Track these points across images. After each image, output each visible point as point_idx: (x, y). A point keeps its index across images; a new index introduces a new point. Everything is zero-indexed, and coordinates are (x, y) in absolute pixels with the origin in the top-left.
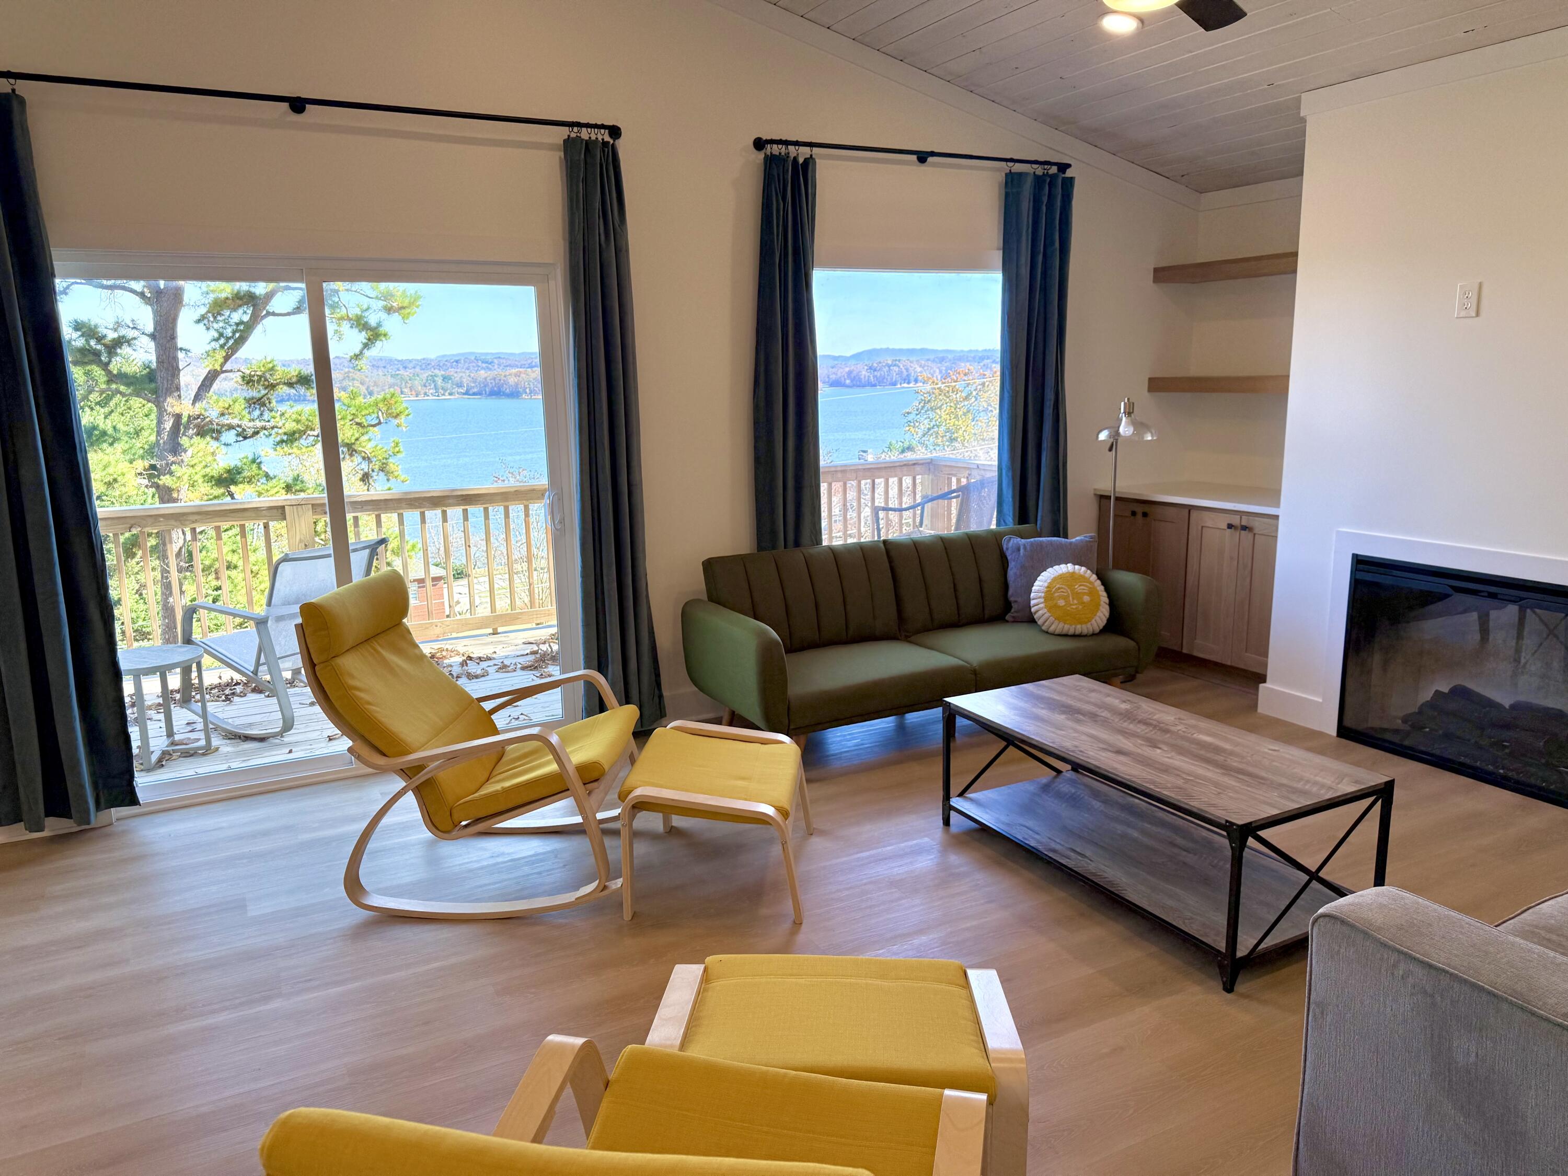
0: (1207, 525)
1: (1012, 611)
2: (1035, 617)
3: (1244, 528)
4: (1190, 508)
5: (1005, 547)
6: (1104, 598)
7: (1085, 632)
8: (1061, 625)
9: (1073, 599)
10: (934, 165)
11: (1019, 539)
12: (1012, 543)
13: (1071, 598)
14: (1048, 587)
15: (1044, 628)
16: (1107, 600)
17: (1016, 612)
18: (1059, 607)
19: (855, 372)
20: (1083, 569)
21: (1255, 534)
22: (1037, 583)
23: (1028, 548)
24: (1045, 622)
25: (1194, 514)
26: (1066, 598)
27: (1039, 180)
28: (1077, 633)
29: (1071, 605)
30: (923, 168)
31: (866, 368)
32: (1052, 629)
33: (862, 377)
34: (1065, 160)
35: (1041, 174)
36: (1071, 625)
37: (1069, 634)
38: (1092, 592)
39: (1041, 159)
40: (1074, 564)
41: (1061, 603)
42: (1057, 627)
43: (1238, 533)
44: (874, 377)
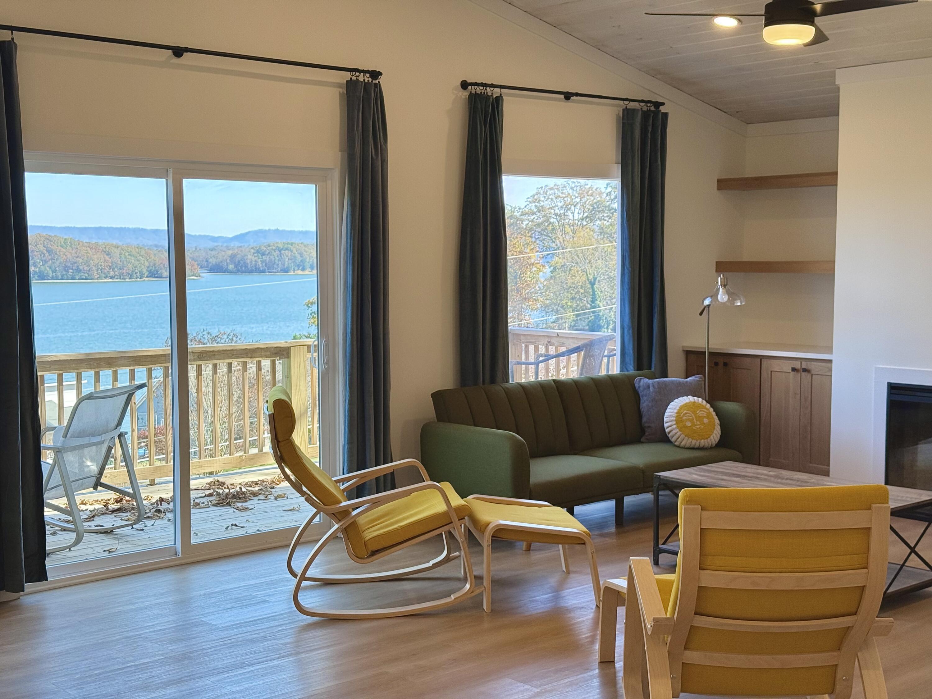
0: (776, 370)
1: (647, 434)
2: (669, 436)
3: (805, 370)
4: (761, 357)
5: (637, 386)
6: (717, 421)
7: (706, 445)
8: (690, 440)
9: (696, 420)
10: (574, 101)
11: (647, 380)
12: (643, 382)
13: (695, 420)
14: (677, 413)
15: (676, 443)
16: (719, 422)
17: (649, 435)
18: (687, 427)
19: (239, 256)
20: (700, 399)
21: (812, 375)
22: (668, 410)
23: (656, 386)
24: (678, 439)
25: (764, 362)
26: (691, 421)
27: (646, 115)
28: (701, 446)
29: (696, 425)
30: (568, 104)
31: (252, 251)
32: (683, 444)
33: (248, 261)
34: (660, 100)
35: (646, 110)
36: (697, 440)
37: (695, 447)
38: (709, 416)
39: (646, 99)
40: (693, 396)
41: (689, 424)
42: (687, 442)
43: (799, 375)
44: (262, 262)
